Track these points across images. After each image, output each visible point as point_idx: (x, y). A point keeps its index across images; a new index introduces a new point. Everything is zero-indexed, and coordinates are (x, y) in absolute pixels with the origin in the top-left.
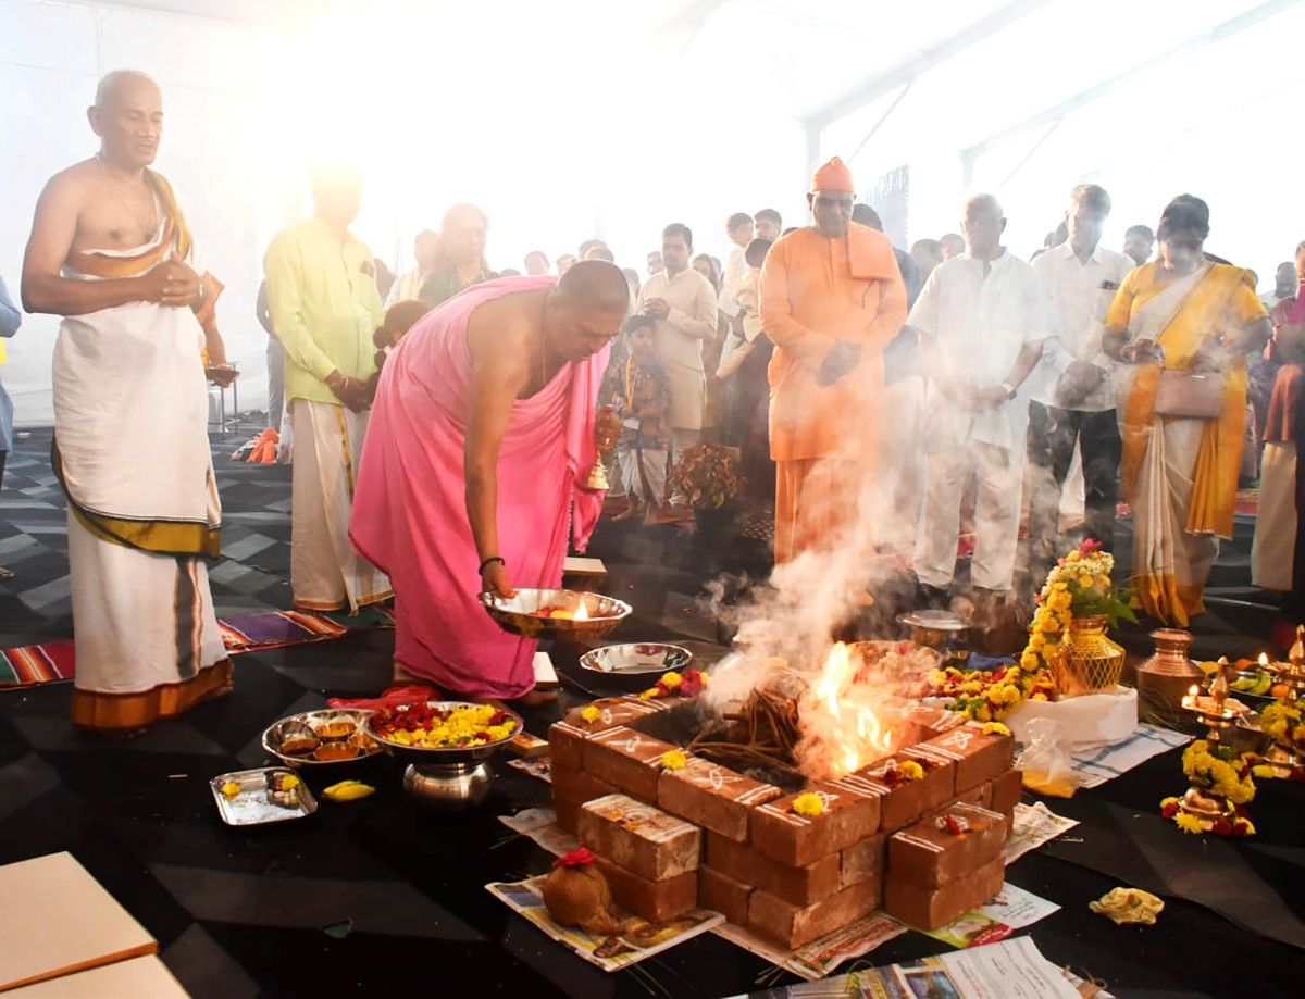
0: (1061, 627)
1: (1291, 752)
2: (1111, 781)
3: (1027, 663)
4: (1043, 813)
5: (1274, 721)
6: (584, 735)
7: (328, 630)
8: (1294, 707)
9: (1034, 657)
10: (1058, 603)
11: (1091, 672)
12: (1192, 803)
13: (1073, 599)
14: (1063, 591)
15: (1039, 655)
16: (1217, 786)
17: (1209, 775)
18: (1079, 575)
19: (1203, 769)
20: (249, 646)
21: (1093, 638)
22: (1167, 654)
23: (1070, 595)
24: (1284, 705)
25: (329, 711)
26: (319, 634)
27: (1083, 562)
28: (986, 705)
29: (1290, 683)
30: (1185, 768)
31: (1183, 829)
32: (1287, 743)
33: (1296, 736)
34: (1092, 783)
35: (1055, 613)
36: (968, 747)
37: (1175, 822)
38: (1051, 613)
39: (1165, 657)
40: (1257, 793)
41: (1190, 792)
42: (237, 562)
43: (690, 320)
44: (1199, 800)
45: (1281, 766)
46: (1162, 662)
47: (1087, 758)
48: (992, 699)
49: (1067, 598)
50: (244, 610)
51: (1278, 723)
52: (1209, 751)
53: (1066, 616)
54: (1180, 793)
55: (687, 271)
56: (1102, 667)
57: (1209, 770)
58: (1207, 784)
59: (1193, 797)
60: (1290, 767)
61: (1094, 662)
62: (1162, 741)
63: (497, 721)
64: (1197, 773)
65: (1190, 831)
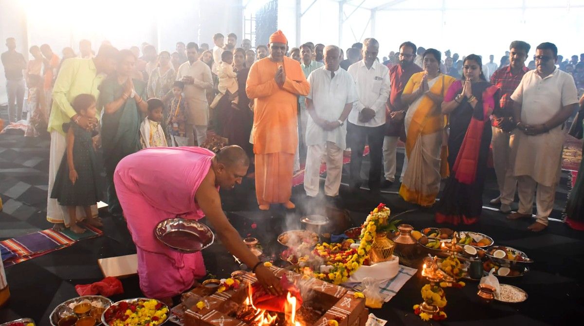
0: (373, 238)
1: (452, 277)
2: (394, 297)
3: (360, 253)
4: (374, 319)
5: (447, 266)
6: (200, 317)
7: (65, 242)
8: (453, 261)
9: (363, 251)
10: (371, 229)
11: (383, 254)
12: (425, 307)
13: (377, 227)
14: (373, 225)
15: (364, 249)
16: (434, 302)
17: (432, 299)
18: (379, 218)
19: (430, 297)
20: (31, 256)
21: (383, 241)
22: (404, 235)
23: (375, 226)
24: (450, 260)
25: (78, 298)
26: (62, 245)
27: (380, 213)
28: (346, 270)
29: (452, 253)
30: (423, 297)
31: (423, 319)
32: (452, 274)
33: (455, 272)
34: (387, 300)
35: (370, 233)
36: (351, 306)
37: (420, 317)
38: (368, 233)
39: (403, 236)
40: (447, 303)
41: (424, 303)
42: (15, 200)
43: (202, 82)
44: (428, 307)
45: (449, 282)
46: (402, 238)
47: (383, 286)
48: (348, 268)
49: (374, 228)
50: (23, 231)
51: (448, 267)
52: (431, 290)
53: (374, 234)
54: (420, 302)
55: (198, 61)
56: (387, 252)
57: (432, 297)
58: (430, 301)
59: (425, 305)
60: (452, 282)
61: (384, 250)
62: (407, 274)
63: (158, 307)
64: (427, 298)
65: (426, 320)
